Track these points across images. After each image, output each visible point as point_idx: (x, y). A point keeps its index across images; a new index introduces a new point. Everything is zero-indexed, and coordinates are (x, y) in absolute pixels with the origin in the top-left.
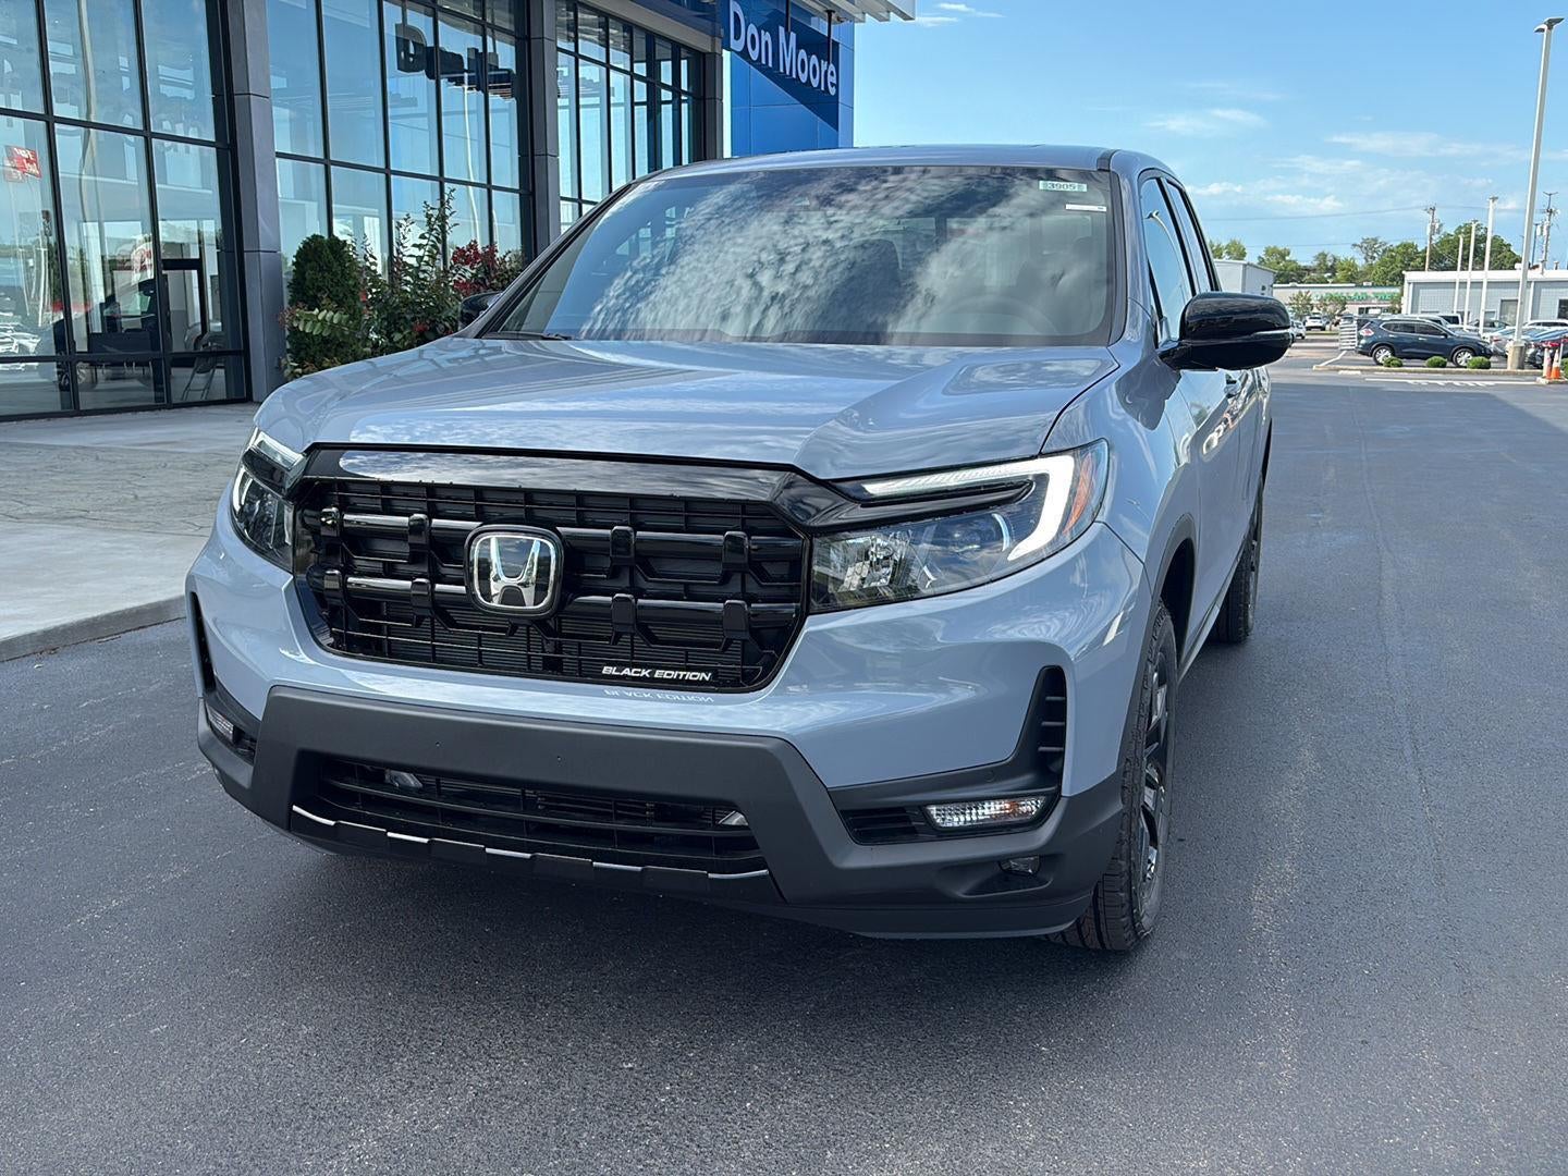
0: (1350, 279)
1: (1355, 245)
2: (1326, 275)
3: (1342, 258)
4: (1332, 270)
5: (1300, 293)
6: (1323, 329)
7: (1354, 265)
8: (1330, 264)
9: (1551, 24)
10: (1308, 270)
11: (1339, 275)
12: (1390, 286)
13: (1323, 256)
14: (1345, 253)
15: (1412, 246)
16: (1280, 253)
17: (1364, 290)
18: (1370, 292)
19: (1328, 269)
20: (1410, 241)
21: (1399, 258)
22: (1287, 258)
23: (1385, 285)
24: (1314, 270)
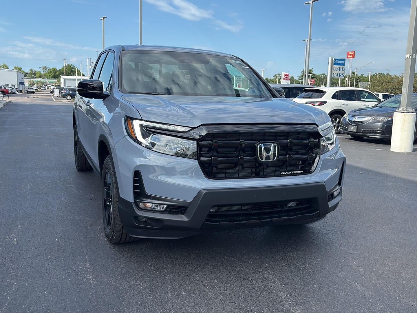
0: (40, 77)
1: (40, 68)
2: (33, 75)
3: (37, 71)
4: (35, 74)
5: (31, 80)
6: (37, 90)
7: (40, 73)
8: (34, 72)
9: (104, 18)
10: (27, 74)
11: (37, 75)
12: (51, 79)
13: (31, 70)
14: (38, 70)
15: (56, 69)
16: (19, 68)
17: (45, 80)
18: (47, 80)
19: (33, 74)
20: (55, 68)
21: (53, 72)
22: (21, 70)
23: (50, 79)
24: (29, 74)
